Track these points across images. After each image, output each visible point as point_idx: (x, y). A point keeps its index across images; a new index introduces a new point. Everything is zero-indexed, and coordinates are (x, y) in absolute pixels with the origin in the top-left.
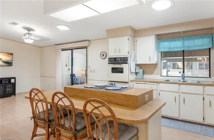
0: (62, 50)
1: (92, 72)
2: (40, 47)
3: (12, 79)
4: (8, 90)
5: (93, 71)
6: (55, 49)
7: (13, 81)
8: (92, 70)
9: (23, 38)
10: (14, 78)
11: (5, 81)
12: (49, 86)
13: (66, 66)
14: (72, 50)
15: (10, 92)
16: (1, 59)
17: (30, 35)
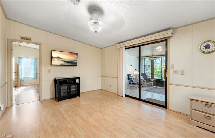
0: (126, 49)
1: (177, 74)
2: (101, 48)
3: (76, 80)
4: (72, 90)
5: (180, 72)
6: (118, 47)
7: (77, 81)
8: (178, 71)
10: (79, 78)
11: (70, 81)
12: (110, 87)
13: (131, 65)
14: (140, 46)
15: (74, 93)
16: (61, 58)
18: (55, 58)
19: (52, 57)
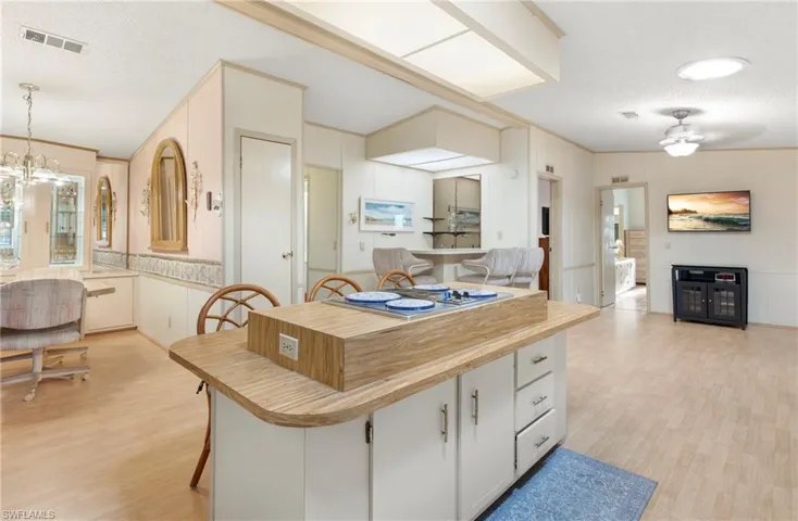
9: (662, 143)
11: (726, 277)
16: (695, 212)
17: (685, 130)
18: (677, 213)
19: (670, 212)
